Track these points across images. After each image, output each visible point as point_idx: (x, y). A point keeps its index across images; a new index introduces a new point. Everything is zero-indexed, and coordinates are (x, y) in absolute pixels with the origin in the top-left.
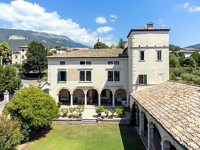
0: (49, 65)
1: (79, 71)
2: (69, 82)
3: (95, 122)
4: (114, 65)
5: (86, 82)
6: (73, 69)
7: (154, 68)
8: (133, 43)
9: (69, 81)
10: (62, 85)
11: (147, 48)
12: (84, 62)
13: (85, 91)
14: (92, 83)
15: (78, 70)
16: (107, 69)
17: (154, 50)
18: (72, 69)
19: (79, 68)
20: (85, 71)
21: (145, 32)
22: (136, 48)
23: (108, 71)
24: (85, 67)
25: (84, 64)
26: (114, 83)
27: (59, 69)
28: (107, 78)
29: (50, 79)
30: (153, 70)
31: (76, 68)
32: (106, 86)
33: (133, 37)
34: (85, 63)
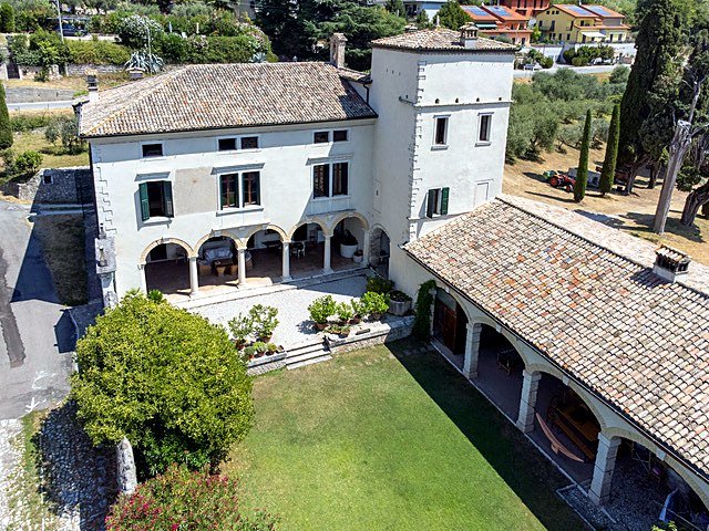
0: (99, 165)
1: (219, 175)
2: (181, 217)
3: (322, 352)
4: (331, 143)
5: (244, 212)
6: (197, 170)
7: (470, 166)
8: (420, 93)
9: (181, 213)
10: (158, 232)
11: (457, 107)
12: (234, 140)
13: (242, 239)
14: (262, 210)
15: (214, 171)
16: (310, 161)
17: (474, 113)
18: (189, 170)
19: (216, 166)
20: (240, 173)
21: (457, 56)
22: (428, 109)
23: (313, 166)
24: (239, 159)
25: (234, 148)
26: (331, 202)
27: (139, 177)
28: (310, 190)
29: (109, 216)
30: (466, 172)
31: (206, 166)
32: (307, 214)
33: (421, 74)
34: (239, 143)
